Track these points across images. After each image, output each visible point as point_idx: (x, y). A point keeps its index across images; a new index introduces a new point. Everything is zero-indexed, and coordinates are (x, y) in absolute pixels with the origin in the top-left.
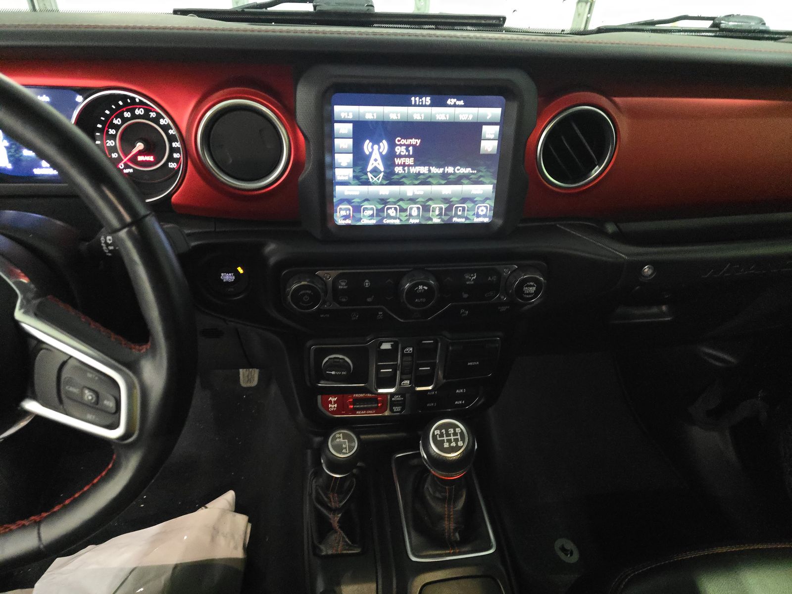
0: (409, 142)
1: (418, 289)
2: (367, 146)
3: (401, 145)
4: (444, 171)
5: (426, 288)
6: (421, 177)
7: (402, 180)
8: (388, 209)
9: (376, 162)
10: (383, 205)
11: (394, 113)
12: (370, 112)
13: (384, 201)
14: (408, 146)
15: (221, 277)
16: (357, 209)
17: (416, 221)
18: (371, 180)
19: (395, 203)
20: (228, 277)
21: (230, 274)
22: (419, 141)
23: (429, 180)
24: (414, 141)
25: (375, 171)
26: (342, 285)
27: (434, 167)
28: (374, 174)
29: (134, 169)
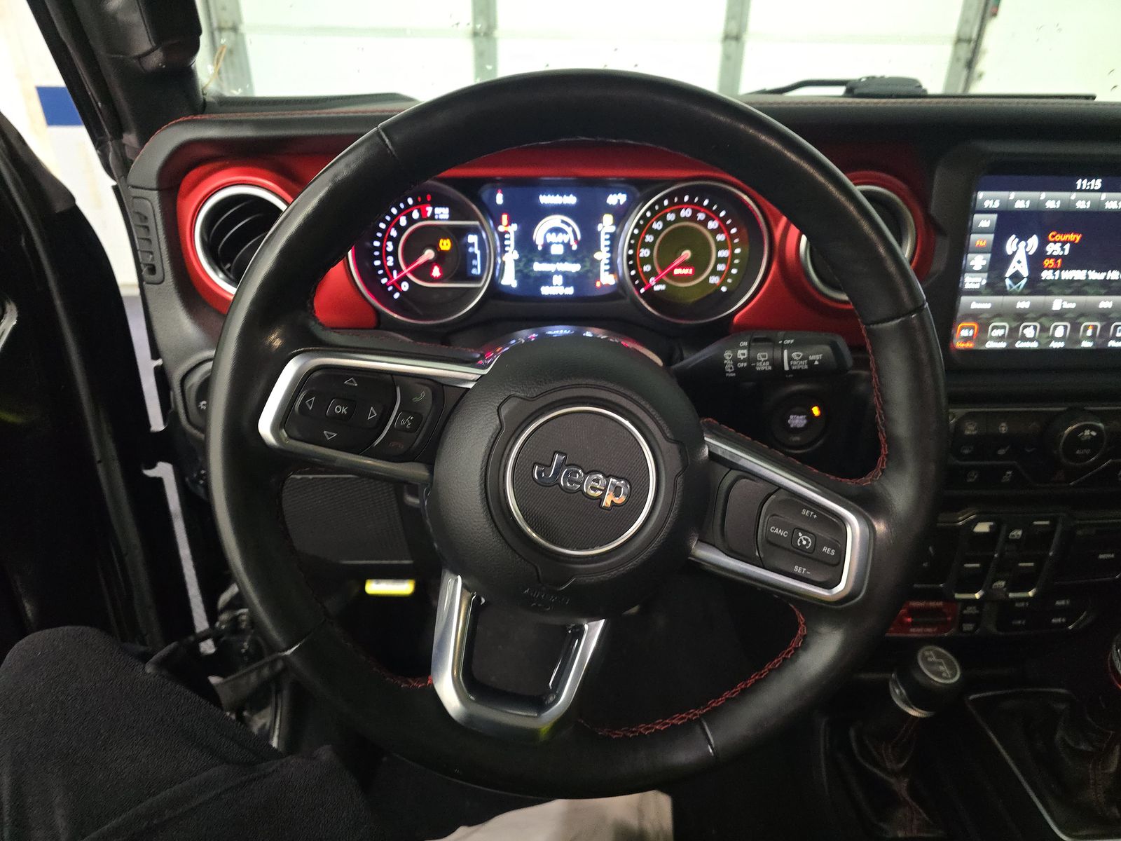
0: (1066, 237)
1: (1083, 435)
2: (1011, 245)
3: (1055, 242)
4: (1106, 277)
5: (1094, 434)
6: (1075, 284)
7: (1050, 289)
8: (1025, 327)
9: (1019, 265)
10: (1018, 323)
11: (1052, 201)
12: (1021, 201)
13: (1021, 317)
14: (1064, 243)
15: (789, 421)
16: (983, 328)
17: (1061, 345)
18: (1008, 288)
19: (1034, 320)
20: (797, 421)
21: (801, 417)
22: (1078, 238)
23: (1086, 288)
24: (1072, 237)
25: (1016, 277)
26: (970, 429)
27: (1094, 271)
28: (1015, 280)
29: (667, 284)
